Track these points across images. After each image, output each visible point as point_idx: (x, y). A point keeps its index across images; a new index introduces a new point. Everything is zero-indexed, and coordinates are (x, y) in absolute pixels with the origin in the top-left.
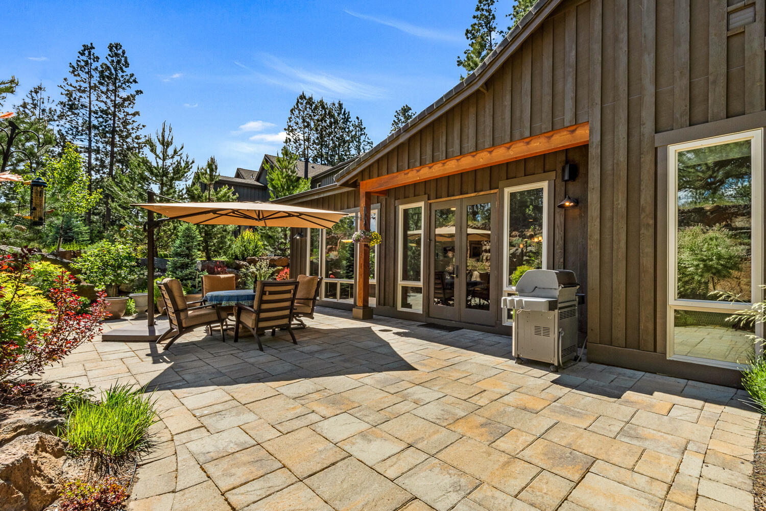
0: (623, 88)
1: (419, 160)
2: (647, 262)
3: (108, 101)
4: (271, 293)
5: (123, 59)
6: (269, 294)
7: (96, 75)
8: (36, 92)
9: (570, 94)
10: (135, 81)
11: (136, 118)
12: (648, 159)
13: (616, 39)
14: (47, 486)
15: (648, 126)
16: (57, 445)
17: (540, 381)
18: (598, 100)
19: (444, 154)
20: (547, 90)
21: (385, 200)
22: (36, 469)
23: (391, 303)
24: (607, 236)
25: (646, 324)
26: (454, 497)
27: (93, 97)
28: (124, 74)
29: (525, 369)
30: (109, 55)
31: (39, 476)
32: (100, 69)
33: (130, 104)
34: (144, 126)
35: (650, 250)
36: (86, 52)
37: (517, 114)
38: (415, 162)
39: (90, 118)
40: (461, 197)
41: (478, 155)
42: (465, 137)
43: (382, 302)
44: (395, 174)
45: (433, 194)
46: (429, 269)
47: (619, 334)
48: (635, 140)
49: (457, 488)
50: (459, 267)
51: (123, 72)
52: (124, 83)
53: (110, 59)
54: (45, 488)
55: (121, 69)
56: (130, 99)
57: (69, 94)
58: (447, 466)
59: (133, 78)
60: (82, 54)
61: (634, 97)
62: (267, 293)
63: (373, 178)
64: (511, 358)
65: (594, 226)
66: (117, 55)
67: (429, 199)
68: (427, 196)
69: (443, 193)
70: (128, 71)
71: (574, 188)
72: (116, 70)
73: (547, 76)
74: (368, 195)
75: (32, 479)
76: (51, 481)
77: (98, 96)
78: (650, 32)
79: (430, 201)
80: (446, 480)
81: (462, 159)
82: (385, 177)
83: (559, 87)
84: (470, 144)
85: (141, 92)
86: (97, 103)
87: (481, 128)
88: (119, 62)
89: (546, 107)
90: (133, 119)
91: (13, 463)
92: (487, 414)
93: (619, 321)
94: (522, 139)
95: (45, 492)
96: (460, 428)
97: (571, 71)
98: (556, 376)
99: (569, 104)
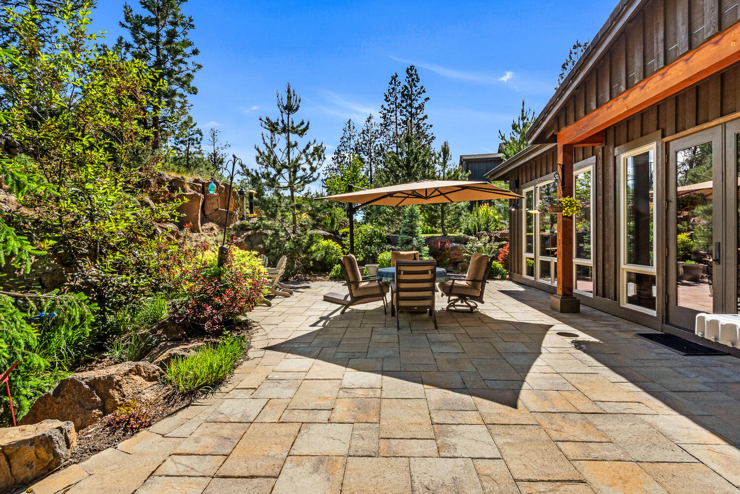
1: (624, 82)
3: (408, 114)
4: (406, 273)
5: (415, 77)
6: (404, 274)
7: (399, 96)
8: (369, 121)
10: (424, 91)
11: (425, 121)
14: (120, 399)
16: (154, 372)
19: (662, 59)
21: (601, 150)
22: (118, 385)
23: (612, 295)
27: (398, 114)
28: (417, 88)
30: (407, 77)
31: (118, 390)
32: (401, 90)
33: (421, 111)
34: (431, 126)
36: (393, 82)
38: (619, 86)
39: (396, 130)
40: (722, 120)
41: (725, 38)
42: (697, 16)
43: (601, 291)
44: (595, 112)
45: (670, 128)
46: (667, 246)
50: (722, 247)
51: (416, 87)
52: (417, 96)
53: (407, 80)
54: (118, 400)
55: (414, 84)
56: (421, 107)
57: (384, 117)
59: (422, 90)
60: (391, 84)
62: (402, 272)
63: (569, 125)
66: (411, 75)
67: (663, 136)
68: (660, 131)
69: (688, 121)
70: (419, 85)
72: (411, 87)
74: (569, 149)
75: (111, 391)
76: (124, 396)
77: (401, 111)
79: (666, 139)
81: (694, 57)
82: (584, 121)
84: (706, 24)
85: (428, 99)
86: (401, 117)
88: (413, 80)
90: (424, 122)
91: (99, 378)
95: (117, 402)
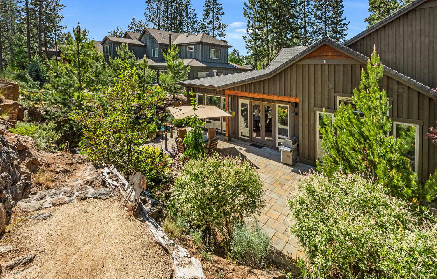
0: (307, 92)
1: (249, 91)
2: (312, 139)
9: (295, 89)
12: (312, 113)
13: (306, 79)
15: (313, 105)
17: (289, 171)
18: (301, 93)
19: (258, 92)
20: (289, 85)
24: (304, 130)
25: (312, 154)
26: (278, 198)
29: (285, 166)
35: (313, 136)
37: (281, 88)
40: (262, 102)
41: (269, 96)
42: (265, 89)
43: (233, 133)
44: (240, 92)
46: (252, 124)
47: (307, 156)
48: (310, 106)
49: (278, 196)
50: (262, 126)
58: (275, 193)
61: (310, 96)
63: (231, 91)
64: (281, 162)
65: (301, 119)
71: (296, 109)
73: (289, 81)
78: (313, 80)
79: (251, 101)
80: (276, 195)
82: (236, 92)
83: (292, 85)
84: (267, 92)
87: (270, 88)
89: (289, 90)
92: (279, 181)
93: (307, 152)
94: (282, 95)
96: (275, 185)
97: (295, 82)
98: (292, 169)
99: (294, 91)
